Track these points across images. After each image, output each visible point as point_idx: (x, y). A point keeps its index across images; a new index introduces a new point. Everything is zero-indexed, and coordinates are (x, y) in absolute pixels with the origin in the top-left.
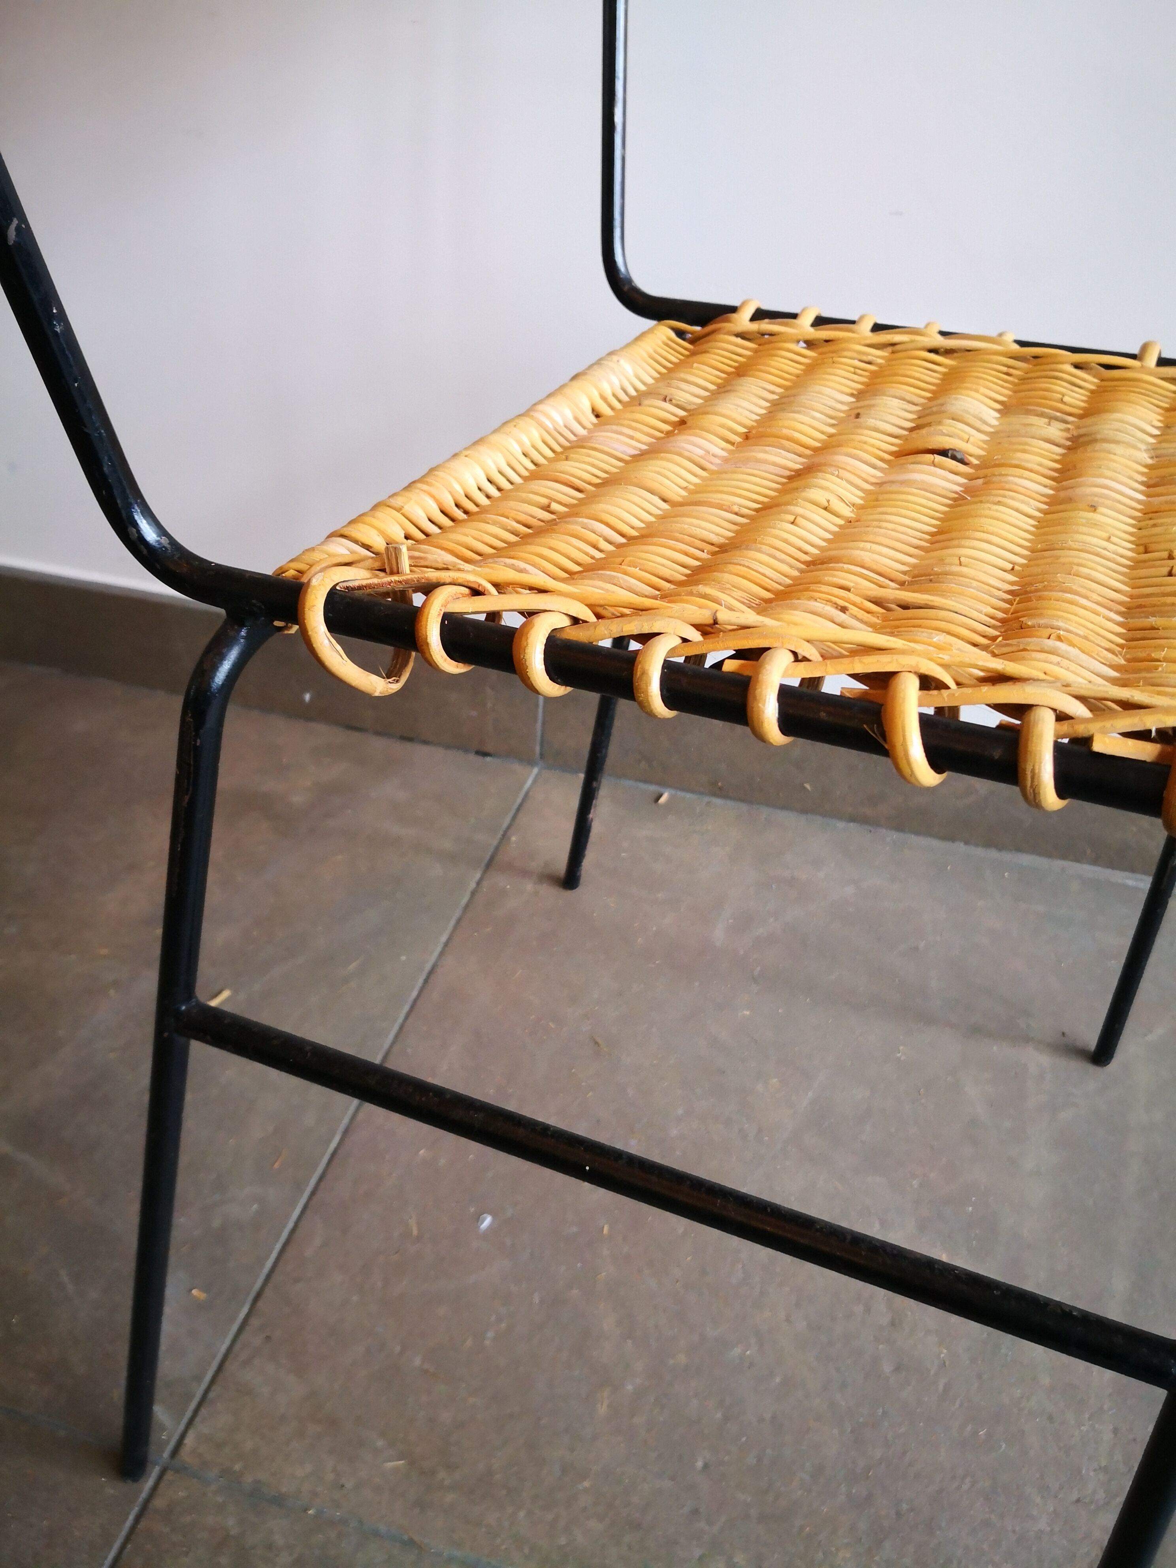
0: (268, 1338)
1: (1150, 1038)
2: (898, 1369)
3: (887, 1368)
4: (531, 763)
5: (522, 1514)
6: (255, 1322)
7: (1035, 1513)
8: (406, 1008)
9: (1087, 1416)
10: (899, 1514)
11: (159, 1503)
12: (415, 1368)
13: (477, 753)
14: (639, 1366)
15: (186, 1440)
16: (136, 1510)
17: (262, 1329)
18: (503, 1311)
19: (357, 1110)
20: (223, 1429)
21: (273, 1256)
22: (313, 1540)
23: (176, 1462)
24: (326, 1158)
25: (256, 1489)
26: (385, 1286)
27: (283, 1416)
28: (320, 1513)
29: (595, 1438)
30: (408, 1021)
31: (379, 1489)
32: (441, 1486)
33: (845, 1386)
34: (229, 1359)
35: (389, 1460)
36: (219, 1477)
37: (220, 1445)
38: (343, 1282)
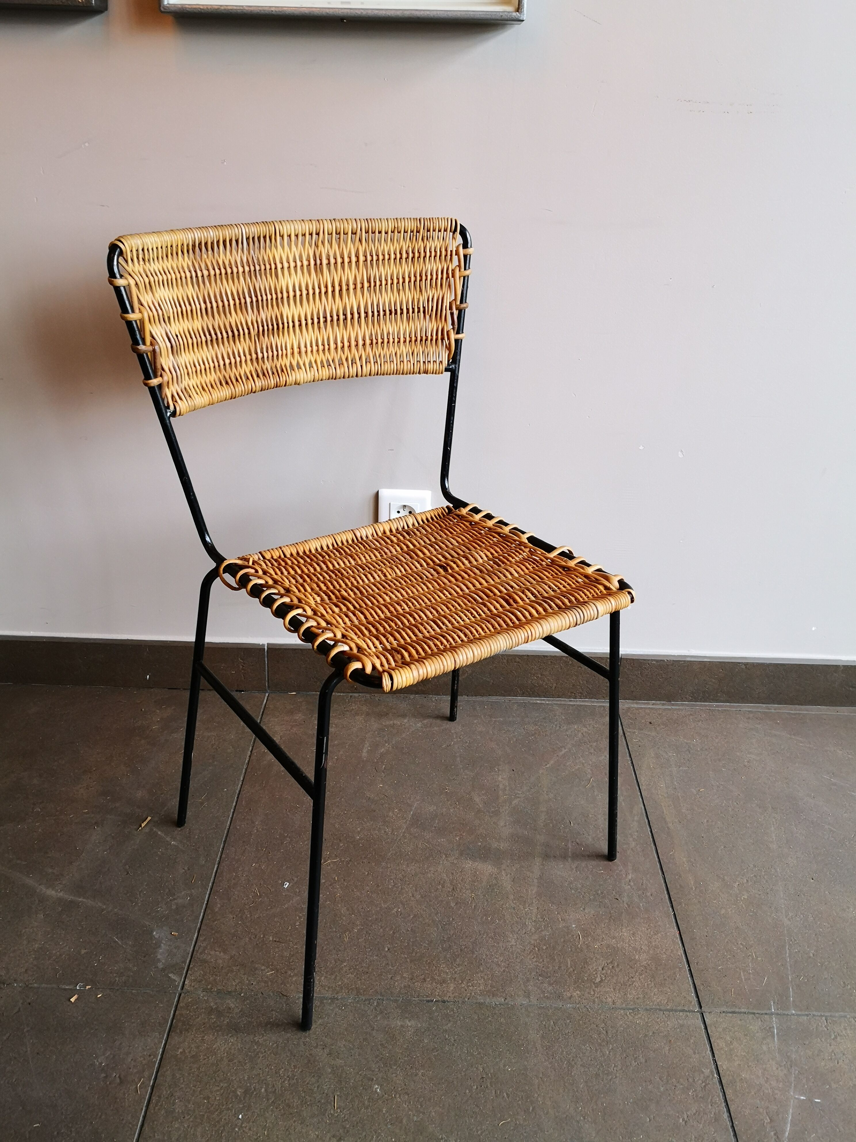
0: (208, 943)
1: (548, 766)
2: (456, 904)
3: (453, 904)
4: (264, 691)
6: (201, 938)
7: (510, 939)
8: (232, 810)
10: (461, 950)
11: (181, 1004)
12: (270, 941)
13: (237, 691)
14: (358, 923)
15: (186, 983)
16: (173, 1009)
17: (205, 940)
18: (301, 915)
19: (222, 854)
20: (200, 976)
21: (202, 914)
22: (246, 1003)
23: (184, 990)
24: (214, 874)
25: (219, 992)
26: (251, 916)
27: (222, 967)
28: (245, 994)
29: (345, 949)
30: (234, 815)
31: (266, 982)
32: (290, 976)
33: (437, 913)
34: (195, 953)
35: (268, 972)
36: (203, 991)
37: (200, 981)
38: (233, 918)
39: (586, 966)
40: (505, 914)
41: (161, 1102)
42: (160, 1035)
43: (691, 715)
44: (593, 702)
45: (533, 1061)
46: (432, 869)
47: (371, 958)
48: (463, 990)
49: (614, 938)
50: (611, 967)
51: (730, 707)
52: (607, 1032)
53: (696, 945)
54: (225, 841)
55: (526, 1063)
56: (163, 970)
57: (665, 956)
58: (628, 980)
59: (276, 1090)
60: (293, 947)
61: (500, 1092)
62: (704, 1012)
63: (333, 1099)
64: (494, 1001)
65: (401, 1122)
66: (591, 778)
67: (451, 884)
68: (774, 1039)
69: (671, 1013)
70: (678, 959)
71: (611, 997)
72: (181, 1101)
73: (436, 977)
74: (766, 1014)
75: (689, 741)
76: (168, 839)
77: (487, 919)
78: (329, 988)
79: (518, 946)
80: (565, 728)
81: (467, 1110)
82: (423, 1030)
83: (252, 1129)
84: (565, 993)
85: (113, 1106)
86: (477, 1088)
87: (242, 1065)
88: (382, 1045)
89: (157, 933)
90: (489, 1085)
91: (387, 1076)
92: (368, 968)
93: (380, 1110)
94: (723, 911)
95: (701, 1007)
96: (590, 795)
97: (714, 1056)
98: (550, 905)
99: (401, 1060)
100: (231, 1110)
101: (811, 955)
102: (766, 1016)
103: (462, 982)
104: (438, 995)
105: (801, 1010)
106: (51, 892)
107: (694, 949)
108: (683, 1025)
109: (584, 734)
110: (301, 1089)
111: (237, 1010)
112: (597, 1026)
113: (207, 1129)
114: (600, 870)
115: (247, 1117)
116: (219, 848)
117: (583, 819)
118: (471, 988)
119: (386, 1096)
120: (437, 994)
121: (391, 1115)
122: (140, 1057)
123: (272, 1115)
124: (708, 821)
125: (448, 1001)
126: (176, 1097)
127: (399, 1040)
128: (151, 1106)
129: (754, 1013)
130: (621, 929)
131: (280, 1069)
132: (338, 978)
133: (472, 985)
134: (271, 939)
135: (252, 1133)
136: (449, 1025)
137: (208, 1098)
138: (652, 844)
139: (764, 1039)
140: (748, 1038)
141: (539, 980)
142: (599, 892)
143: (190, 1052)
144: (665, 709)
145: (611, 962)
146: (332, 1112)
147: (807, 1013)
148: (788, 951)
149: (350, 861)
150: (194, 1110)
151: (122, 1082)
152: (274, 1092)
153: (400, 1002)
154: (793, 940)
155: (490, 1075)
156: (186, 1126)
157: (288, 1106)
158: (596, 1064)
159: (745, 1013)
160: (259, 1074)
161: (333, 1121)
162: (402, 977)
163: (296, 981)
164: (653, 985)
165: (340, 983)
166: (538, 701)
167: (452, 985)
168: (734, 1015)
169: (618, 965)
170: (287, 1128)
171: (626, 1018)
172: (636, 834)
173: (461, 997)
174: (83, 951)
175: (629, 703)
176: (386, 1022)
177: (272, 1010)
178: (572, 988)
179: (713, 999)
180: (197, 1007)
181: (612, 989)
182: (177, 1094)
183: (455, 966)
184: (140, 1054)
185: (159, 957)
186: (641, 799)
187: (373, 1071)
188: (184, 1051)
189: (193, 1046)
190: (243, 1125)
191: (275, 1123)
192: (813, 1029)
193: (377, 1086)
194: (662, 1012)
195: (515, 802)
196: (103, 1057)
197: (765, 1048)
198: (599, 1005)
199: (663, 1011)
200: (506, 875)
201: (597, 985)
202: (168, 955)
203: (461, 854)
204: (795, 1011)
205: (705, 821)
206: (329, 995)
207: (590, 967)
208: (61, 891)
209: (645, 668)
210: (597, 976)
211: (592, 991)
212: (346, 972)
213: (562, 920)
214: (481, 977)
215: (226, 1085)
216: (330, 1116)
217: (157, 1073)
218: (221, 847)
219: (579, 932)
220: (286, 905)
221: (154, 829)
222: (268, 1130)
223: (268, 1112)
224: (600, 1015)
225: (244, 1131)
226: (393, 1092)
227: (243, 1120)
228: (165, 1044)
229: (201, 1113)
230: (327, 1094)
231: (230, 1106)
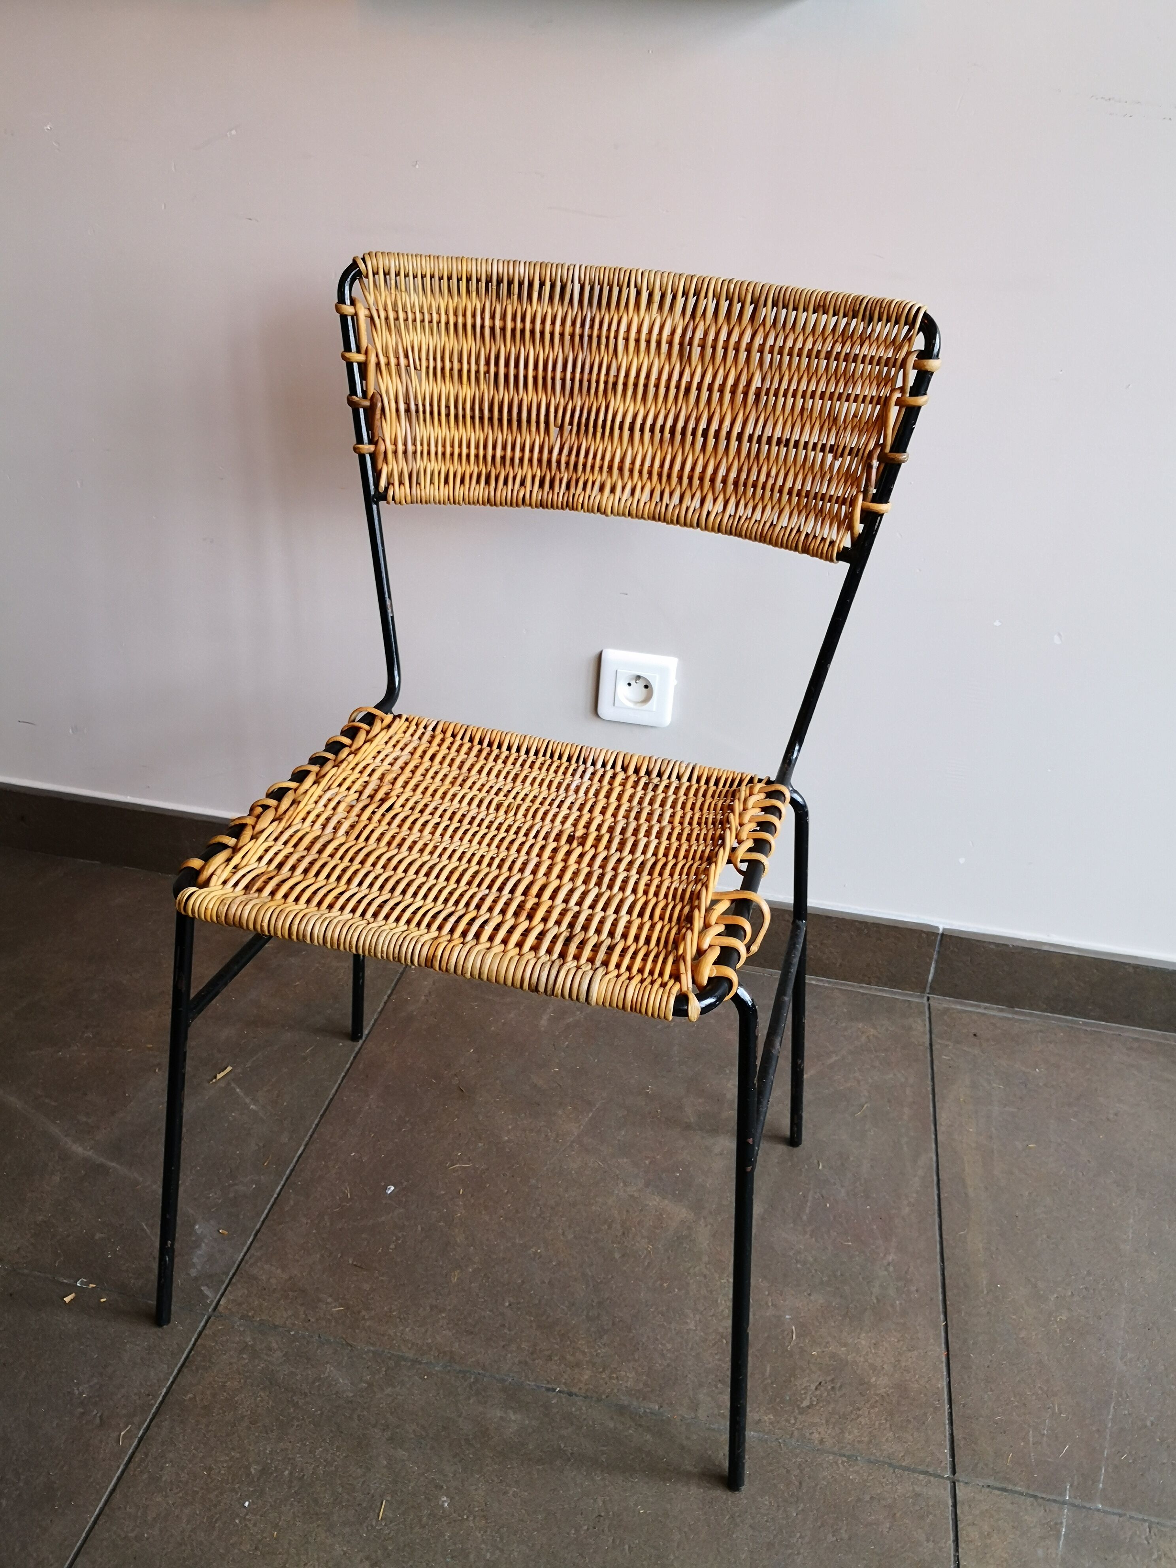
0: (264, 1252)
2: (623, 1255)
3: (617, 1256)
5: (407, 1329)
6: (256, 1244)
7: (688, 1321)
8: (343, 1074)
9: (726, 1275)
10: (614, 1324)
11: (208, 1331)
12: (349, 1264)
14: (476, 1259)
15: (221, 1303)
16: (196, 1336)
17: (261, 1247)
18: (400, 1235)
19: (313, 1133)
20: (241, 1297)
21: (266, 1211)
22: (294, 1345)
23: (216, 1313)
24: (296, 1159)
25: (262, 1323)
26: (331, 1225)
27: (275, 1289)
28: (297, 1333)
29: (449, 1294)
30: (344, 1081)
31: (329, 1321)
32: (364, 1318)
33: (592, 1265)
34: (243, 1263)
35: (335, 1307)
36: (241, 1319)
37: (240, 1304)
38: (307, 1223)
39: (792, 1379)
40: (691, 1281)
41: (146, 1463)
42: (168, 1368)
43: (1041, 1031)
44: (895, 993)
45: (679, 1505)
46: (600, 1200)
47: (483, 1313)
48: (601, 1382)
49: (845, 1345)
50: (829, 1387)
51: (1105, 1027)
52: (800, 1483)
53: (969, 1377)
54: (322, 1116)
55: (669, 1506)
56: (196, 1279)
57: (916, 1386)
58: (852, 1412)
59: (304, 1475)
60: (377, 1278)
61: (620, 1543)
62: (958, 1481)
63: (379, 1504)
64: (644, 1407)
65: (467, 1556)
66: (866, 1103)
67: (622, 1226)
68: (1059, 1543)
69: (906, 1473)
70: (936, 1393)
71: (820, 1433)
72: (172, 1466)
73: (568, 1357)
74: (1055, 1501)
75: (1028, 1070)
76: (247, 1100)
77: (661, 1285)
78: (413, 1344)
80: (844, 1025)
81: (565, 1559)
82: (530, 1430)
83: (258, 1524)
85: (83, 1456)
86: (588, 1529)
87: (267, 1433)
88: (467, 1440)
89: (200, 1228)
90: (606, 1529)
91: (463, 1486)
92: (474, 1326)
93: (442, 1534)
94: (1023, 1334)
95: (954, 1472)
96: (858, 1128)
97: (957, 1550)
98: (760, 1280)
99: (489, 1468)
100: (237, 1493)
101: (1149, 1424)
102: (1054, 1504)
103: (604, 1371)
104: (565, 1384)
105: (1112, 1505)
106: (78, 1149)
107: (965, 1383)
108: (920, 1495)
109: (871, 1038)
110: (339, 1482)
111: (278, 1354)
112: (788, 1471)
113: (198, 1512)
114: (848, 1241)
115: (255, 1506)
116: (312, 1123)
117: (839, 1163)
118: (614, 1382)
119: (456, 1515)
120: (564, 1381)
121: (455, 1544)
122: (135, 1394)
123: (290, 1510)
124: (1030, 1194)
125: (576, 1395)
126: (168, 1460)
127: (492, 1437)
128: (131, 1465)
129: (1035, 1497)
130: (859, 1334)
131: (317, 1448)
132: (429, 1333)
133: (617, 1378)
134: (351, 1262)
135: (256, 1529)
136: (570, 1430)
137: (210, 1469)
138: (936, 1215)
139: (1043, 1538)
140: (1018, 1533)
141: (717, 1388)
142: (839, 1273)
143: (202, 1400)
144: (1001, 1018)
145: (832, 1381)
146: (374, 1523)
147: (1120, 1511)
148: (1112, 1410)
149: (487, 1169)
150: (187, 1483)
151: (102, 1424)
152: (301, 1479)
153: (507, 1383)
154: (1124, 1396)
155: (611, 1513)
156: (171, 1502)
157: (316, 1501)
158: (773, 1528)
159: (1022, 1494)
160: (286, 1449)
161: (372, 1537)
162: (519, 1348)
163: (369, 1327)
164: (888, 1426)
165: (430, 1341)
167: (589, 1372)
168: (1005, 1493)
169: (841, 1387)
170: (306, 1533)
171: (835, 1467)
172: (915, 1195)
173: (597, 1393)
174: (98, 1236)
175: (949, 1001)
176: (481, 1409)
177: (327, 1363)
178: (763, 1409)
179: (977, 1464)
180: (227, 1340)
181: (824, 1422)
182: (171, 1455)
183: (598, 1345)
184: (136, 1390)
185: (195, 1260)
186: (934, 1146)
187: (445, 1475)
188: (195, 1397)
189: (208, 1392)
190: (248, 1517)
191: (292, 1522)
192: (1126, 1538)
193: (445, 1499)
194: (892, 1471)
196: (86, 1386)
197: (1040, 1552)
198: (798, 1440)
199: (895, 1467)
200: (706, 1226)
201: (802, 1411)
202: (207, 1261)
203: (647, 1185)
204: (1102, 1504)
205: (1027, 1193)
206: (410, 1355)
207: (798, 1383)
208: (90, 1150)
209: (978, 953)
210: (806, 1398)
211: (792, 1418)
212: (442, 1326)
213: (772, 1305)
214: (633, 1368)
215: (238, 1455)
216: (370, 1528)
217: (151, 1420)
218: (316, 1122)
219: (794, 1328)
220: (383, 1219)
221: (233, 1085)
222: (280, 1530)
223: (285, 1506)
224: (797, 1456)
225: (246, 1525)
226: (466, 1511)
227: (249, 1510)
228: (173, 1383)
229: (195, 1489)
230: (373, 1496)
231: (237, 1486)
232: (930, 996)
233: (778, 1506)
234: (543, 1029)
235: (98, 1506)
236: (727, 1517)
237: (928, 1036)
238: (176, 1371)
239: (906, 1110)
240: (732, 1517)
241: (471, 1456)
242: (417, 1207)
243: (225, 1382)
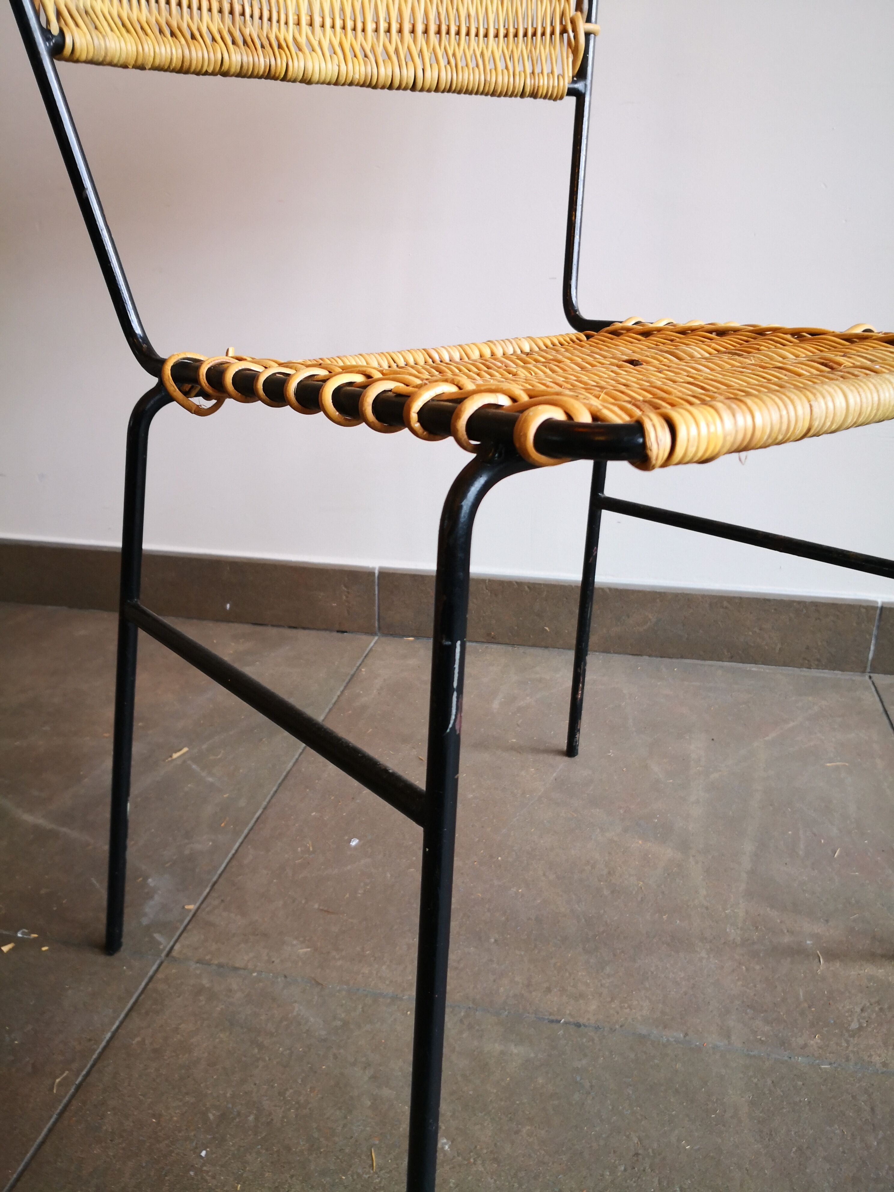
0: (222, 901)
1: (767, 738)
2: (613, 892)
3: (606, 892)
4: (373, 634)
5: (384, 967)
6: (213, 894)
7: (698, 950)
8: (300, 751)
9: (729, 906)
10: (615, 955)
11: (159, 976)
12: (314, 909)
13: (338, 631)
15: (175, 947)
16: (146, 981)
17: (219, 897)
18: (368, 881)
19: (272, 798)
20: (197, 942)
21: (224, 865)
22: (256, 986)
23: (169, 959)
24: (254, 820)
25: (220, 966)
26: (294, 875)
27: (234, 934)
28: (260, 974)
31: (296, 962)
32: (334, 958)
33: (580, 902)
34: (200, 911)
35: (301, 949)
36: (197, 962)
37: (196, 949)
38: (267, 874)
39: (831, 1002)
40: (693, 913)
41: (83, 1112)
42: (114, 1013)
44: (836, 675)
45: (732, 1139)
46: (578, 844)
48: (612, 1011)
50: (877, 1009)
54: (280, 785)
55: (720, 1141)
56: (148, 927)
59: (272, 1120)
60: (346, 921)
61: (668, 1184)
64: (666, 1036)
67: (606, 866)
72: (115, 1114)
73: (569, 988)
76: (204, 774)
77: (660, 917)
78: (391, 982)
79: (711, 960)
80: (793, 699)
82: (537, 1063)
83: (218, 1177)
84: (794, 1039)
85: (9, 1106)
86: (625, 1170)
87: (227, 1074)
89: (153, 881)
90: (648, 1169)
91: (465, 1126)
92: (459, 962)
99: (494, 1105)
100: (192, 1142)
103: (612, 1000)
106: (29, 818)
109: (824, 707)
110: (315, 1125)
111: (239, 995)
112: (854, 1097)
113: (144, 1165)
115: (214, 1156)
116: (271, 790)
117: (823, 805)
118: (627, 1011)
119: (460, 1158)
120: (568, 1012)
122: (75, 1040)
123: (257, 1158)
125: (585, 1026)
126: (110, 1107)
127: (494, 1072)
128: (65, 1114)
131: (287, 1090)
132: (408, 970)
133: (629, 1007)
134: (316, 907)
135: (215, 1182)
136: (584, 1062)
137: (159, 1117)
141: (746, 1014)
143: (151, 1044)
145: (878, 1003)
146: (360, 1171)
150: (132, 1132)
151: (34, 1072)
152: (269, 1124)
153: (504, 1016)
155: (650, 1151)
156: (111, 1154)
157: (288, 1149)
158: (853, 1160)
160: (251, 1092)
162: (512, 981)
163: (341, 966)
165: (410, 978)
166: (754, 668)
167: (595, 1003)
170: (277, 1184)
173: (609, 1023)
174: (43, 891)
176: (476, 1043)
177: (296, 1002)
178: (806, 1033)
180: (181, 983)
182: (113, 1103)
183: (602, 976)
184: (76, 1036)
188: (143, 1040)
189: (159, 1035)
190: (205, 1168)
191: (259, 1173)
193: (445, 1141)
195: (715, 776)
196: (19, 1032)
198: (856, 1064)
201: (853, 1034)
202: (161, 910)
203: (626, 830)
206: (390, 990)
207: (839, 1006)
208: (41, 818)
210: (853, 1020)
211: (843, 1041)
213: (788, 931)
214: (646, 996)
215: (193, 1100)
216: (355, 1177)
217: (93, 1066)
218: (274, 789)
219: (818, 952)
220: (349, 867)
221: (189, 762)
222: (244, 1183)
223: (250, 1154)
224: (860, 1080)
225: (202, 1178)
226: (472, 1154)
227: (207, 1161)
228: (118, 1027)
229: (141, 1138)
230: (357, 1141)
231: (192, 1134)
232: (872, 675)
233: (853, 1135)
234: (495, 711)
235: (22, 1160)
236: (794, 1150)
237: (880, 705)
238: (122, 1016)
239: (878, 761)
240: (800, 1149)
241: (471, 1093)
242: (384, 856)
243: (180, 1024)
